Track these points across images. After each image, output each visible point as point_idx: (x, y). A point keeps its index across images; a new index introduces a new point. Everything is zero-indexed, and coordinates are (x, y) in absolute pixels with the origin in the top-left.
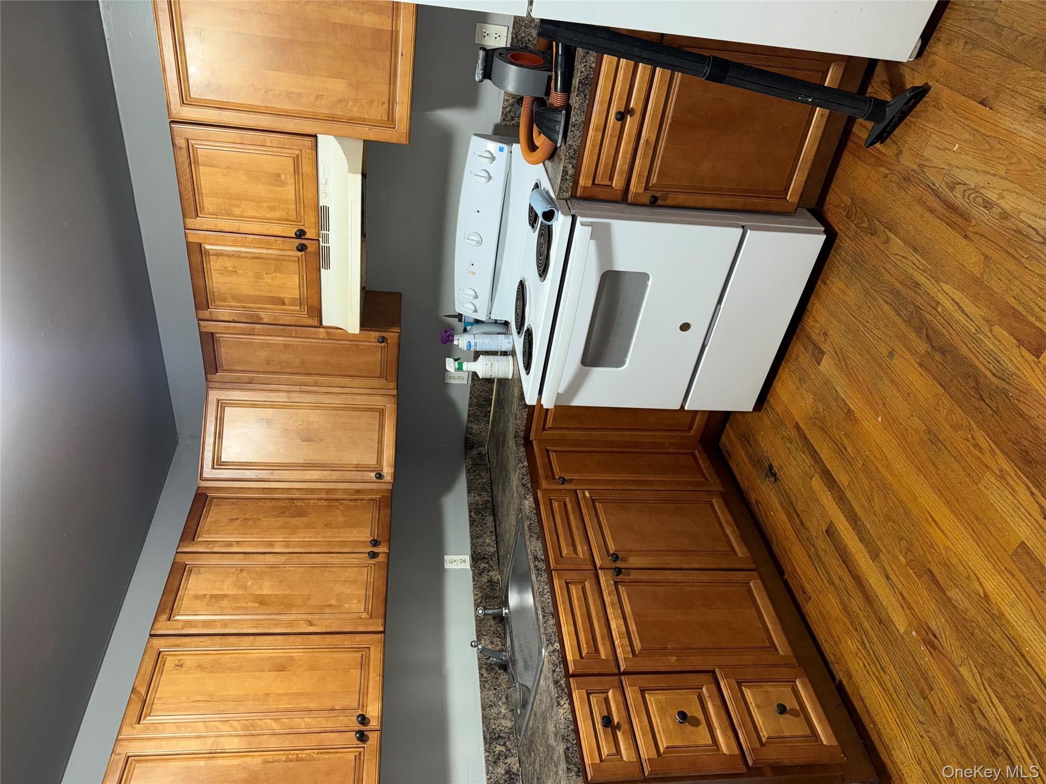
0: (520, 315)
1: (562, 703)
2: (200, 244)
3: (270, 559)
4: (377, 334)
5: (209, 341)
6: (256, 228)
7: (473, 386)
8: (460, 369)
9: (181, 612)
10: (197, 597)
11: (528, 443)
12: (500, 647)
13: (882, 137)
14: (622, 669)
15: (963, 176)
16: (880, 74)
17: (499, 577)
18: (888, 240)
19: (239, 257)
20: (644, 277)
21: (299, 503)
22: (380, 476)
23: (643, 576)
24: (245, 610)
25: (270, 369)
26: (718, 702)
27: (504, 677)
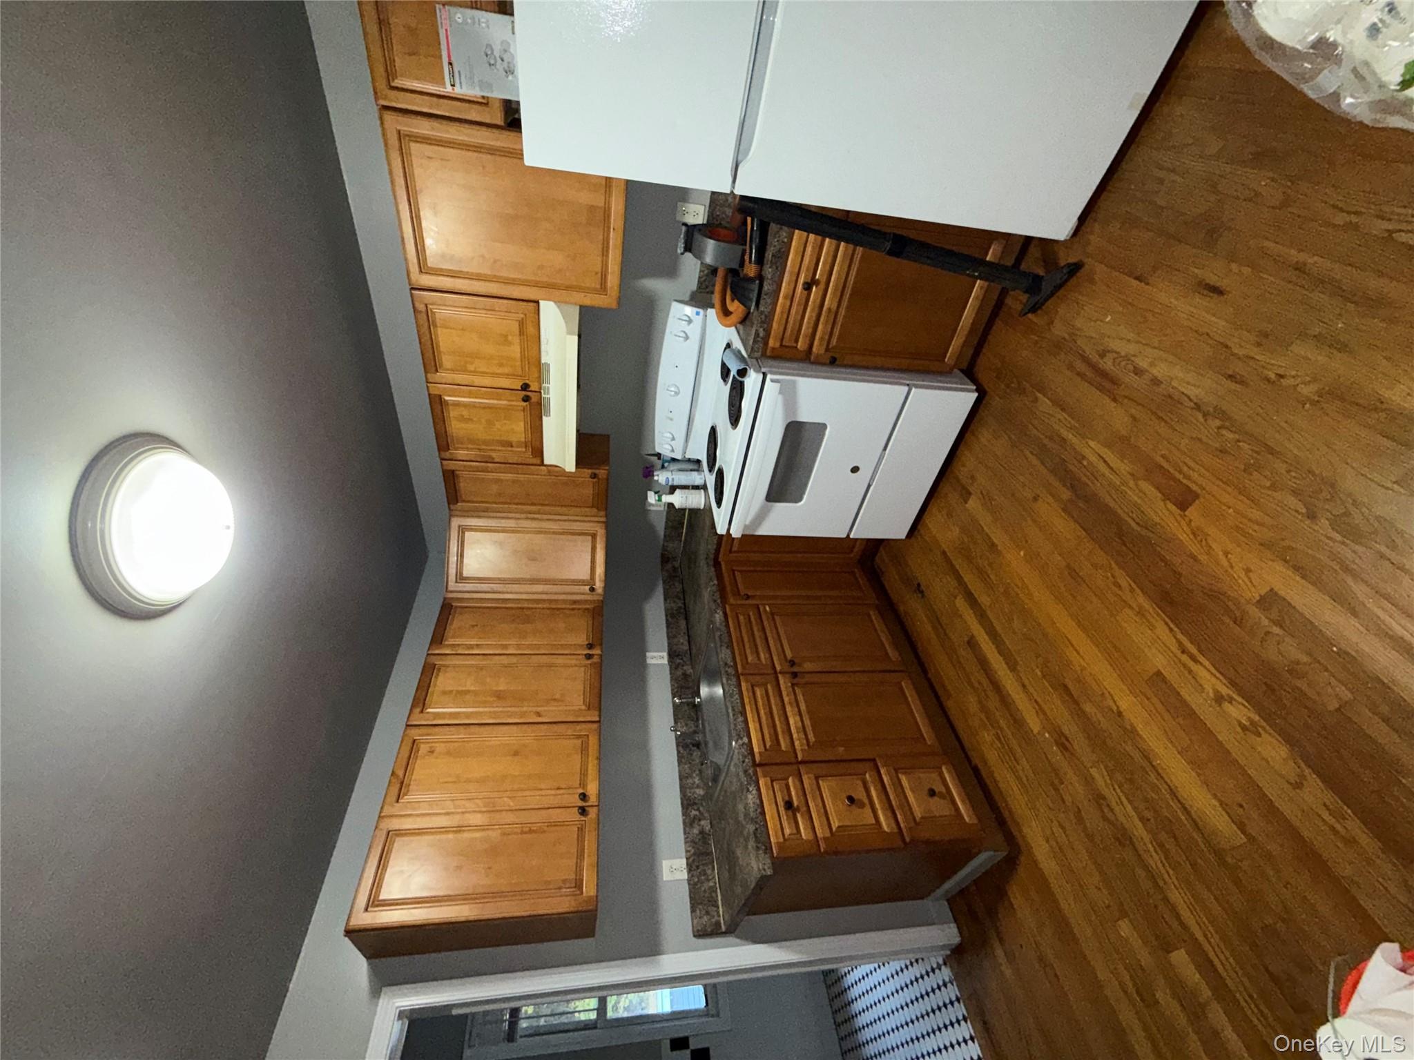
0: (712, 456)
1: (751, 789)
2: (440, 396)
3: (504, 660)
4: (590, 471)
5: (450, 478)
6: (487, 381)
7: (668, 513)
8: (660, 500)
9: (433, 706)
10: (444, 693)
11: (717, 564)
12: (693, 728)
13: (1034, 309)
14: (800, 759)
15: (1115, 345)
16: (1034, 252)
17: (691, 671)
18: (1036, 399)
19: (475, 407)
20: (823, 427)
21: (528, 612)
22: (592, 590)
23: (816, 678)
24: (484, 704)
25: (502, 500)
26: (879, 786)
27: (696, 753)
